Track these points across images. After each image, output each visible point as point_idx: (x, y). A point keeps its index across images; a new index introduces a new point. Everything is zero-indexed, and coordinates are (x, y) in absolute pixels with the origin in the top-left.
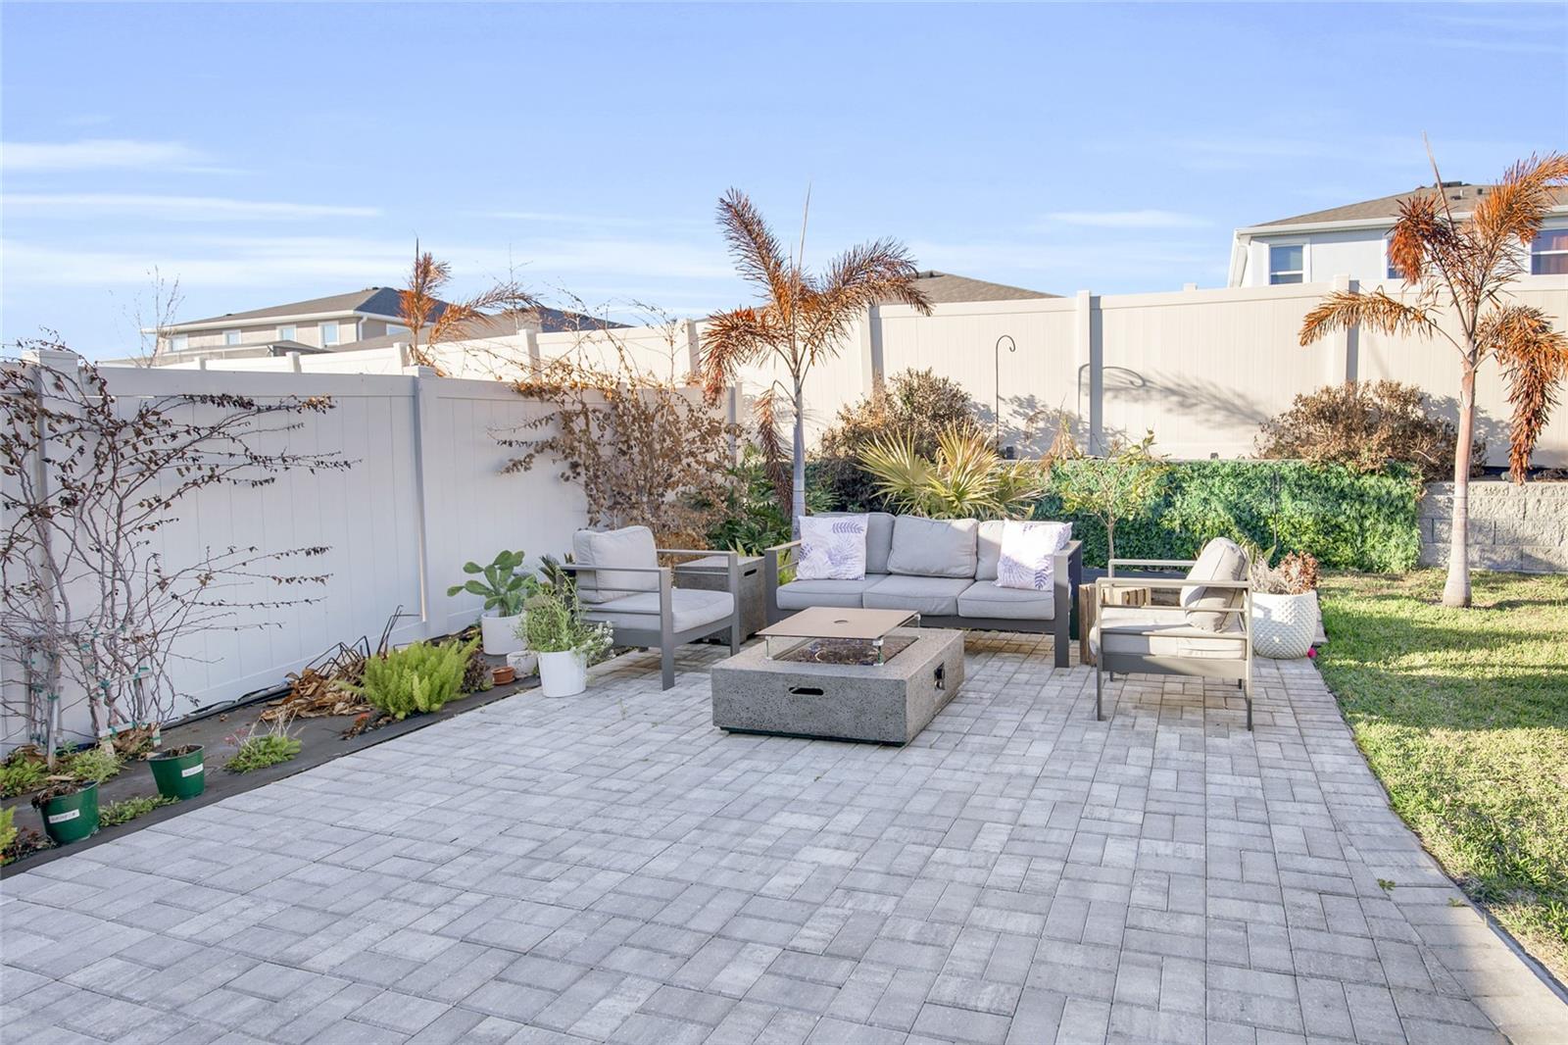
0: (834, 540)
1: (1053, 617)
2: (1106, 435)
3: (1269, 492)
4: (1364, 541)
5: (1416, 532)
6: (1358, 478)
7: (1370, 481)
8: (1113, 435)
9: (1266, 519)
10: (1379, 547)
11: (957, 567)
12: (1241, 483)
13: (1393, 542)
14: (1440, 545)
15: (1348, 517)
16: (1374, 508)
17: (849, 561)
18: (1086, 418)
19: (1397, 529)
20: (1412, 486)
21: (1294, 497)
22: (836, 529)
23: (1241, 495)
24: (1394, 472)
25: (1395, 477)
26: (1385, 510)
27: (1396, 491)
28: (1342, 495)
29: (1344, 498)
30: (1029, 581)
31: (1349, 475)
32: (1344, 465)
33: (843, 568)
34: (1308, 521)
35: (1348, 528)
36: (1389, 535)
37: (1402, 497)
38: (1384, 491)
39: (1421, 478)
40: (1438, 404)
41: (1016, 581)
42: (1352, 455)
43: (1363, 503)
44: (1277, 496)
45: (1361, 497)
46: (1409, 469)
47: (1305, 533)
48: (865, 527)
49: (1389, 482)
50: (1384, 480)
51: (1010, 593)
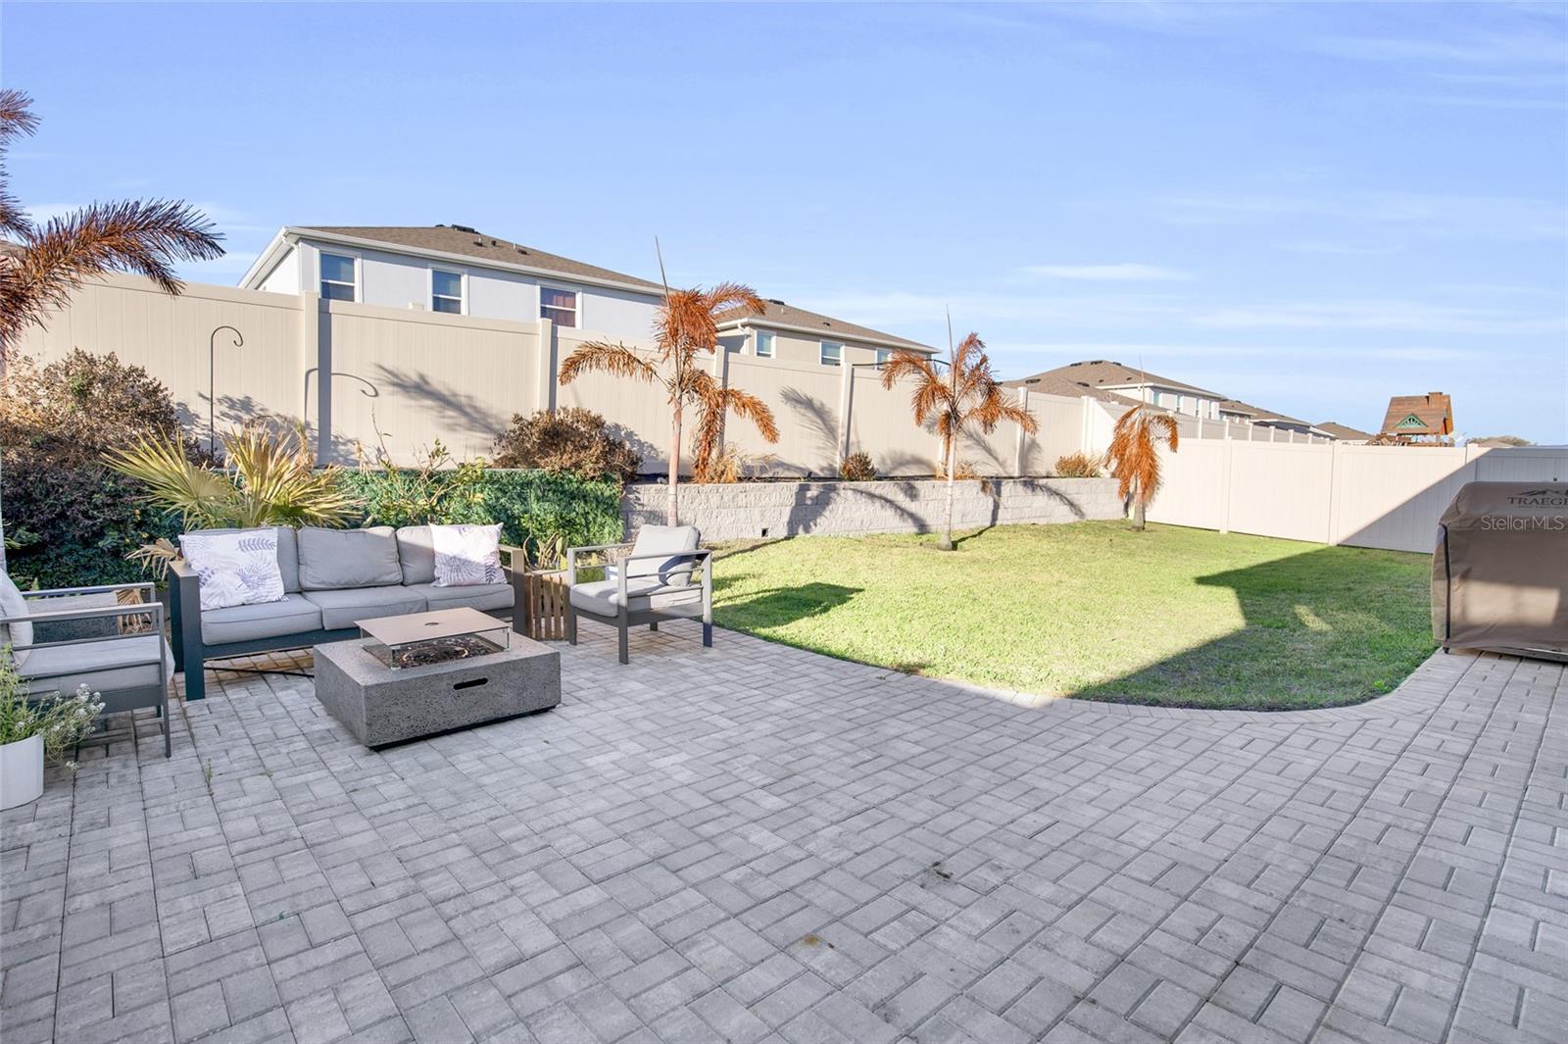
0: (244, 560)
1: (513, 604)
2: (336, 444)
3: (519, 496)
4: (588, 531)
5: (620, 522)
6: (582, 483)
7: (590, 486)
8: (344, 444)
9: (519, 518)
10: (598, 535)
11: (388, 574)
12: (497, 489)
13: (606, 530)
14: (632, 530)
15: (577, 514)
16: (594, 505)
17: (268, 581)
18: (315, 425)
19: (610, 521)
20: (617, 488)
21: (538, 499)
22: (244, 546)
23: (498, 499)
24: (606, 479)
25: (606, 482)
26: (601, 506)
27: (607, 493)
28: (573, 497)
29: (573, 498)
30: (480, 576)
31: (577, 482)
32: (574, 474)
33: (262, 591)
34: (551, 518)
35: (578, 522)
36: (602, 525)
37: (610, 497)
38: (599, 493)
39: (622, 482)
40: (609, 428)
41: (464, 577)
42: (578, 465)
43: (586, 502)
44: (525, 499)
45: (585, 498)
46: (614, 476)
47: (548, 527)
48: (275, 540)
49: (602, 486)
50: (599, 484)
51: (458, 591)
